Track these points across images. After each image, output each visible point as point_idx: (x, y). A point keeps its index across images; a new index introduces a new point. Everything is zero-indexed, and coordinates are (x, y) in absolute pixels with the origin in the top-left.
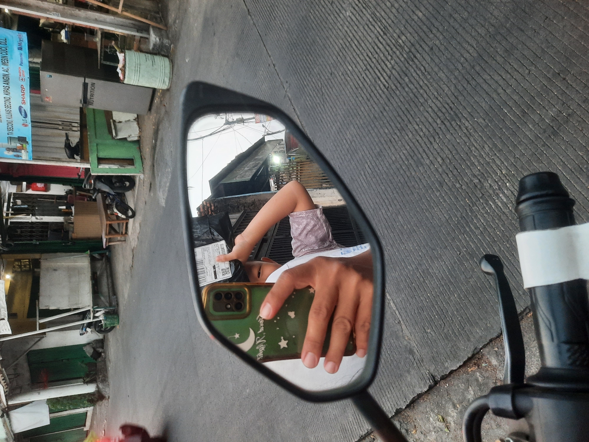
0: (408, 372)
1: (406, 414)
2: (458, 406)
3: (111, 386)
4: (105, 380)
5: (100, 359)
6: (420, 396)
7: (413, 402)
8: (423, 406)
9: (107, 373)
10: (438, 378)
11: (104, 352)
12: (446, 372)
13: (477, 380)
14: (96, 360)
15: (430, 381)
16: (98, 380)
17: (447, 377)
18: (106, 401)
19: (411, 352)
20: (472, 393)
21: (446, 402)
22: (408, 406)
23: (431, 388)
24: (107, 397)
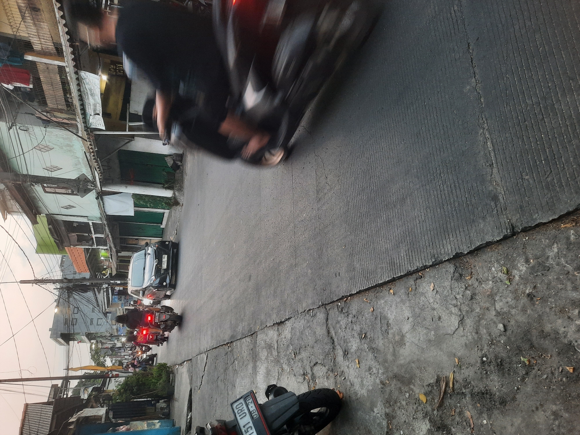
0: (484, 218)
1: (465, 260)
2: (532, 261)
3: (185, 195)
4: (181, 189)
5: (178, 171)
6: (489, 244)
7: (478, 249)
8: (489, 255)
9: (183, 184)
10: (519, 229)
11: (182, 165)
12: (532, 224)
13: (568, 238)
14: (175, 171)
15: (507, 231)
16: (175, 188)
17: (529, 230)
18: (181, 207)
19: (495, 198)
20: (556, 250)
21: (519, 255)
22: (471, 253)
23: (506, 238)
24: (181, 204)
